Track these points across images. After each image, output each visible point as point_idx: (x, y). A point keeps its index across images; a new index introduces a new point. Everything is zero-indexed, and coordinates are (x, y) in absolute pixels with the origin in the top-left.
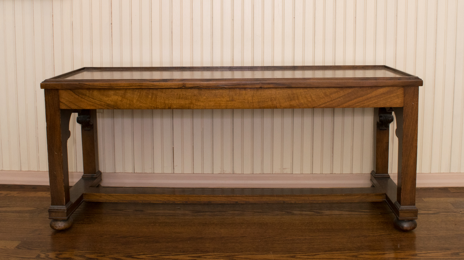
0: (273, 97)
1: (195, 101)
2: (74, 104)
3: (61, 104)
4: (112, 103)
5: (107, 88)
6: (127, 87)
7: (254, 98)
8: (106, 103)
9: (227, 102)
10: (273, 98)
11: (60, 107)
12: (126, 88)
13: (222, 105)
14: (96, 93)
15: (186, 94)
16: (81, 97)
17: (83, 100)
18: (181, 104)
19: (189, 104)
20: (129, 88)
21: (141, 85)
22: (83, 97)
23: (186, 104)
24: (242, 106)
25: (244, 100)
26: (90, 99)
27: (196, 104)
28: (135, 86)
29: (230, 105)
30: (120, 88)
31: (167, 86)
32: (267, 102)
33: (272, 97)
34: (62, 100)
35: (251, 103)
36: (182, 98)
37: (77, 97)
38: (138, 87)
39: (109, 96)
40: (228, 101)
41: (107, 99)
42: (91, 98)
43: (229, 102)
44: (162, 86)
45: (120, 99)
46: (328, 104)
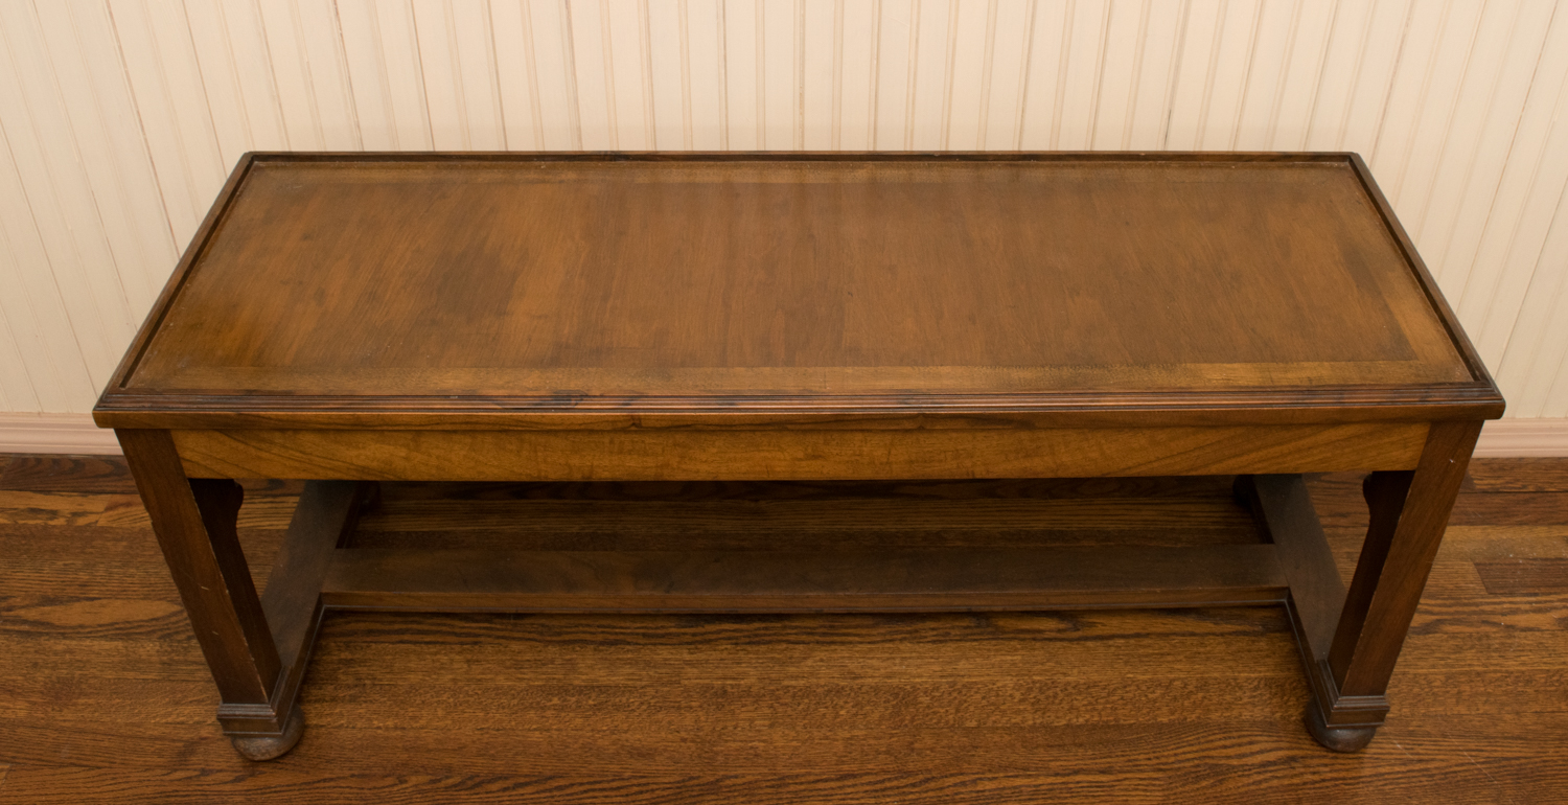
0: (964, 450)
1: (678, 459)
2: (237, 465)
3: (184, 464)
4: (375, 464)
5: (346, 428)
6: (420, 425)
7: (893, 452)
8: (353, 464)
9: (797, 462)
10: (962, 452)
11: (187, 473)
12: (417, 428)
13: (778, 469)
14: (308, 440)
15: (643, 442)
16: (254, 447)
17: (264, 455)
18: (630, 467)
19: (657, 467)
20: (429, 428)
21: (474, 420)
22: (263, 446)
23: (647, 468)
24: (851, 471)
25: (857, 458)
26: (291, 452)
27: (684, 466)
28: (451, 423)
29: (807, 469)
30: (396, 428)
31: (572, 424)
32: (941, 461)
33: (960, 447)
34: (187, 455)
35: (881, 464)
36: (630, 452)
37: (241, 446)
38: (464, 427)
39: (361, 445)
40: (801, 460)
41: (354, 453)
42: (292, 449)
43: (804, 463)
44: (554, 425)
45: (403, 454)
46: (1155, 465)
